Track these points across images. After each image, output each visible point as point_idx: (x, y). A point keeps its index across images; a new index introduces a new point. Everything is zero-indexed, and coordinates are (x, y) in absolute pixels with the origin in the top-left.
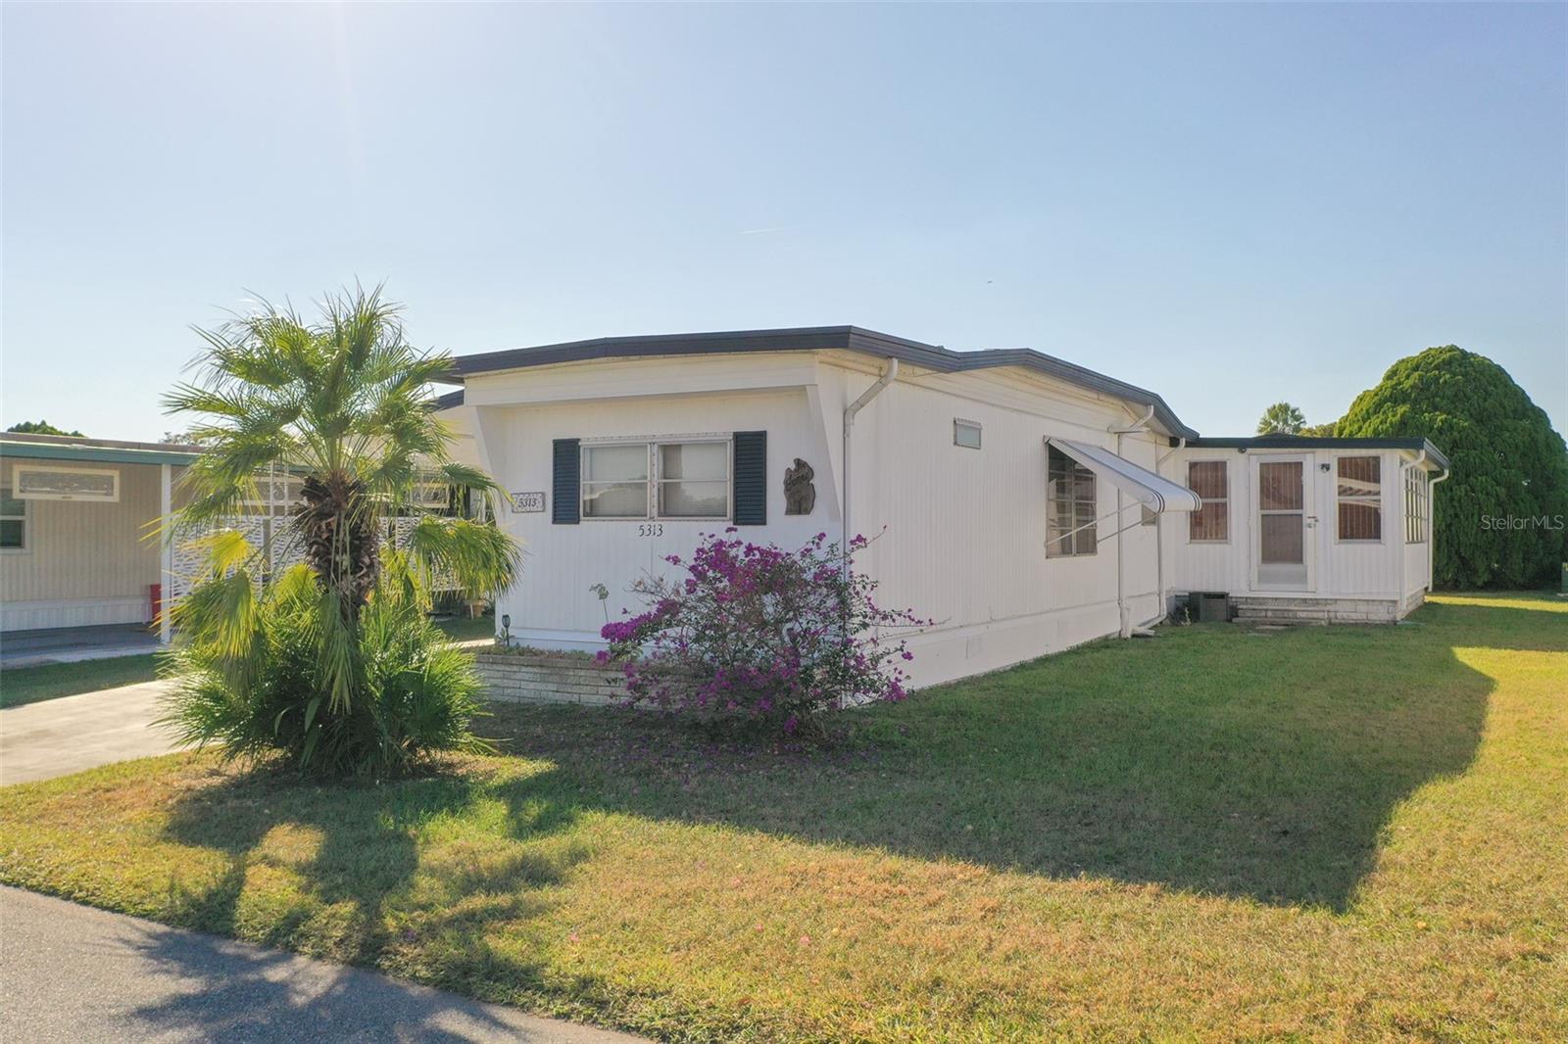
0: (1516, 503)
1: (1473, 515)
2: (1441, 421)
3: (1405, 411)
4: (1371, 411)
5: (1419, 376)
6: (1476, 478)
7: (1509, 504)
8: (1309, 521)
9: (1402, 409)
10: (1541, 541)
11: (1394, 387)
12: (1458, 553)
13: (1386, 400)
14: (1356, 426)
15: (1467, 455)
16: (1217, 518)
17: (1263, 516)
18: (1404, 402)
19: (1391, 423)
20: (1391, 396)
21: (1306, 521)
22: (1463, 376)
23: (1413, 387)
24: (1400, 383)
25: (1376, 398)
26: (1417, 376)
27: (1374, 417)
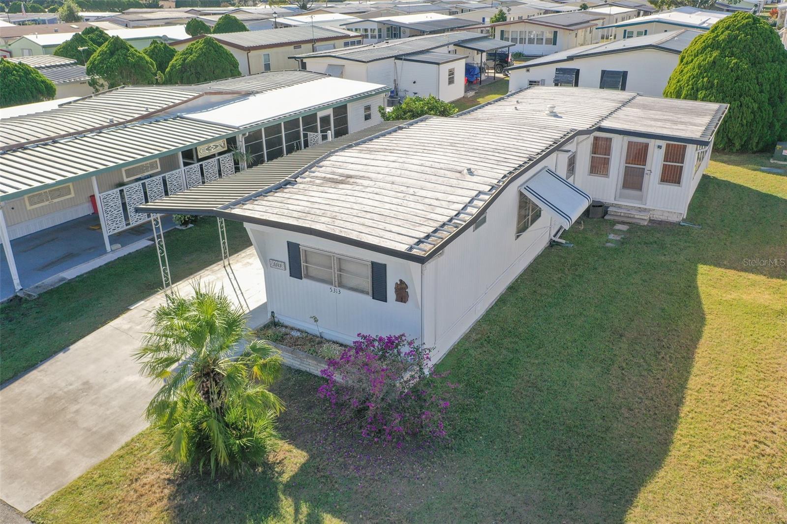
0: (761, 112)
1: (738, 117)
2: (734, 63)
3: (716, 56)
4: (699, 52)
5: (728, 33)
6: (744, 98)
7: (758, 113)
8: (648, 172)
9: (715, 54)
10: (769, 131)
11: (714, 39)
12: (727, 135)
13: (708, 46)
14: (690, 59)
15: (742, 85)
16: (604, 165)
17: (626, 167)
18: (717, 49)
19: (708, 61)
20: (711, 44)
21: (646, 171)
22: (751, 36)
23: (723, 40)
24: (717, 36)
25: (704, 44)
26: (727, 32)
27: (700, 56)
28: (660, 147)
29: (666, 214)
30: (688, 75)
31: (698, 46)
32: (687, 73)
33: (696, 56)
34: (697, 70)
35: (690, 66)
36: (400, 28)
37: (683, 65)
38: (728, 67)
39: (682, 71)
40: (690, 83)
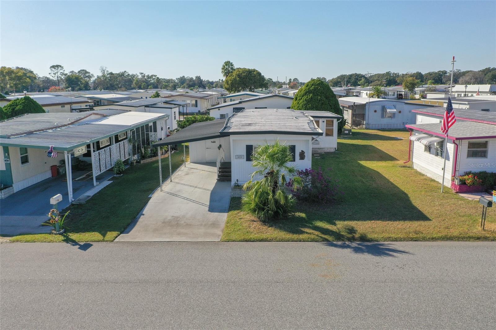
2: (319, 98)
4: (304, 94)
9: (311, 95)
11: (309, 89)
14: (300, 98)
18: (311, 93)
19: (309, 98)
20: (308, 91)
23: (313, 89)
24: (310, 87)
25: (305, 91)
26: (313, 86)
27: (304, 96)
28: (323, 122)
29: (329, 149)
30: (302, 104)
31: (303, 92)
32: (301, 103)
33: (303, 96)
34: (305, 102)
35: (301, 101)
36: (100, 101)
37: (298, 100)
38: (317, 100)
39: (298, 103)
40: (304, 107)
